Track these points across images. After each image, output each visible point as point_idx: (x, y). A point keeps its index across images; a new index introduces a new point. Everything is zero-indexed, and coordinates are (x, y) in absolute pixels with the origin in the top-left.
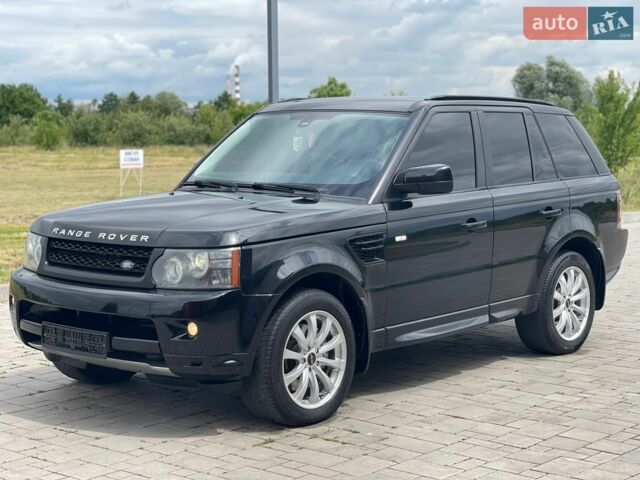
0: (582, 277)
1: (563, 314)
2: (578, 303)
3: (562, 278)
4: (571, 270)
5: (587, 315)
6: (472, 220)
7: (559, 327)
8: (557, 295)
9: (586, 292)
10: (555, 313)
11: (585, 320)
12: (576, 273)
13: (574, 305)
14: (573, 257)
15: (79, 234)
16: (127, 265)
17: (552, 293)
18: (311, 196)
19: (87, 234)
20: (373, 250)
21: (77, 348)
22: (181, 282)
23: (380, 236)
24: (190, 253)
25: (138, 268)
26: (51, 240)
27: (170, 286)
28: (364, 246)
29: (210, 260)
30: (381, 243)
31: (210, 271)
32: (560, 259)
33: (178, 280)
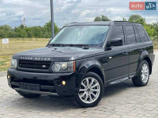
0: (147, 66)
1: (143, 76)
2: (146, 73)
3: (143, 67)
4: (145, 65)
5: (148, 76)
6: (125, 53)
7: (143, 79)
8: (142, 71)
9: (148, 70)
10: (142, 75)
11: (148, 77)
12: (146, 65)
13: (145, 74)
14: (145, 61)
15: (29, 59)
16: (44, 66)
17: (141, 71)
18: (87, 47)
19: (31, 59)
20: (104, 61)
21: (30, 89)
22: (59, 70)
23: (106, 57)
24: (61, 63)
25: (47, 67)
26: (20, 60)
27: (56, 72)
28: (103, 60)
29: (68, 64)
30: (106, 59)
31: (67, 67)
32: (142, 62)
33: (58, 70)
